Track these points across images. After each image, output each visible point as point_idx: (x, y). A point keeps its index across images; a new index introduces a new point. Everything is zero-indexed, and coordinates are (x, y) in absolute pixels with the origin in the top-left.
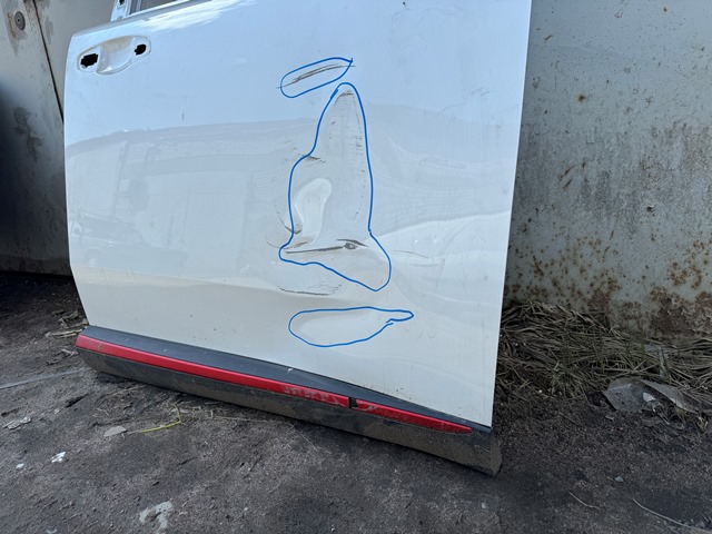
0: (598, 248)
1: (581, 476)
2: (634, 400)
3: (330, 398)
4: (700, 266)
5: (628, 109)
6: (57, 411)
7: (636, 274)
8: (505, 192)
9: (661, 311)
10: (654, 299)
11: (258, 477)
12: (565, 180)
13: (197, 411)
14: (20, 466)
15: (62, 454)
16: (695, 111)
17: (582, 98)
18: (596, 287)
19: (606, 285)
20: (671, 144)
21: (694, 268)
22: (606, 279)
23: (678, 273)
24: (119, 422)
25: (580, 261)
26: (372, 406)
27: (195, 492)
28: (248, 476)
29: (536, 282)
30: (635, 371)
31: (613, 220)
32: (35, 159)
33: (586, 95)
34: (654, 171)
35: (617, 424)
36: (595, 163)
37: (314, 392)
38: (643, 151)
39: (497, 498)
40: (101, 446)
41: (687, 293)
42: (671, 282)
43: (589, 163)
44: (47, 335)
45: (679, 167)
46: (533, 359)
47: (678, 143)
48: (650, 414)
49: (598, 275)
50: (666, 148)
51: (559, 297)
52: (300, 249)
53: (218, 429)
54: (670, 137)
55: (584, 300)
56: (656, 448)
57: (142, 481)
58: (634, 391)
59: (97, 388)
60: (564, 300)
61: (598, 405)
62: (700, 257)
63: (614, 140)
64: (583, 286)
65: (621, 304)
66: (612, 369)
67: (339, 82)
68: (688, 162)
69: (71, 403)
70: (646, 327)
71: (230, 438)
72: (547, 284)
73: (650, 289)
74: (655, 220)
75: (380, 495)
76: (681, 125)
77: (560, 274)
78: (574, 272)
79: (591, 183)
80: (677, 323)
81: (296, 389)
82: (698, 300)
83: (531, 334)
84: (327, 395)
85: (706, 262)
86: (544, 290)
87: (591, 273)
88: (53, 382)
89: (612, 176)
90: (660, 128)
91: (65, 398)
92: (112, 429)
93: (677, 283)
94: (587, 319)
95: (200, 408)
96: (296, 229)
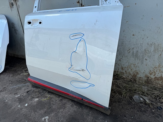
0: (135, 66)
1: (125, 116)
2: (139, 99)
3: (78, 98)
4: (156, 72)
5: (143, 38)
6: (25, 94)
7: (142, 72)
8: (113, 66)
9: (147, 80)
10: (146, 77)
11: (64, 112)
12: (129, 51)
13: (52, 96)
14: (19, 106)
15: (27, 104)
16: (157, 41)
17: (133, 35)
18: (134, 73)
19: (136, 73)
20: (151, 47)
21: (154, 72)
22: (136, 72)
23: (151, 73)
24: (37, 98)
25: (131, 68)
26: (86, 101)
27: (52, 115)
28: (62, 112)
29: (122, 71)
30: (140, 93)
31: (138, 60)
32: (16, 34)
33: (134, 34)
34: (147, 52)
35: (134, 105)
36: (135, 49)
37: (75, 96)
38: (145, 47)
39: (109, 120)
40: (34, 103)
41: (152, 77)
42: (149, 74)
43: (134, 49)
44: (21, 74)
45: (153, 51)
46: (120, 88)
47: (153, 47)
48: (141, 103)
49: (134, 71)
50: (150, 47)
51: (126, 74)
52: (73, 69)
53: (56, 100)
54: (151, 45)
55: (131, 75)
56: (141, 111)
57: (42, 112)
58: (139, 97)
59: (32, 89)
60: (127, 75)
61: (131, 100)
62: (156, 70)
63: (139, 44)
64: (131, 73)
65: (139, 77)
66: (135, 92)
67: (81, 38)
68: (155, 51)
69: (28, 92)
70: (143, 82)
71: (59, 103)
72: (124, 71)
73: (145, 75)
74: (147, 61)
75: (87, 118)
76: (154, 43)
77: (127, 70)
78: (130, 70)
79: (134, 52)
80: (150, 82)
81: (71, 95)
82: (154, 78)
83: (120, 82)
84: (78, 97)
85: (157, 71)
86: (123, 73)
87: (133, 71)
88: (23, 86)
89: (139, 52)
90: (149, 43)
91: (26, 91)
92: (36, 99)
93: (150, 74)
94: (132, 80)
95: (53, 95)
96: (72, 65)
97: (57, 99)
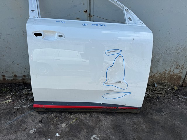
3: (113, 108)
6: (40, 125)
37: (109, 107)
52: (109, 83)
59: (43, 116)
67: (119, 54)
69: (41, 121)
81: (105, 107)
95: (77, 114)
96: (108, 79)
97: (85, 116)
